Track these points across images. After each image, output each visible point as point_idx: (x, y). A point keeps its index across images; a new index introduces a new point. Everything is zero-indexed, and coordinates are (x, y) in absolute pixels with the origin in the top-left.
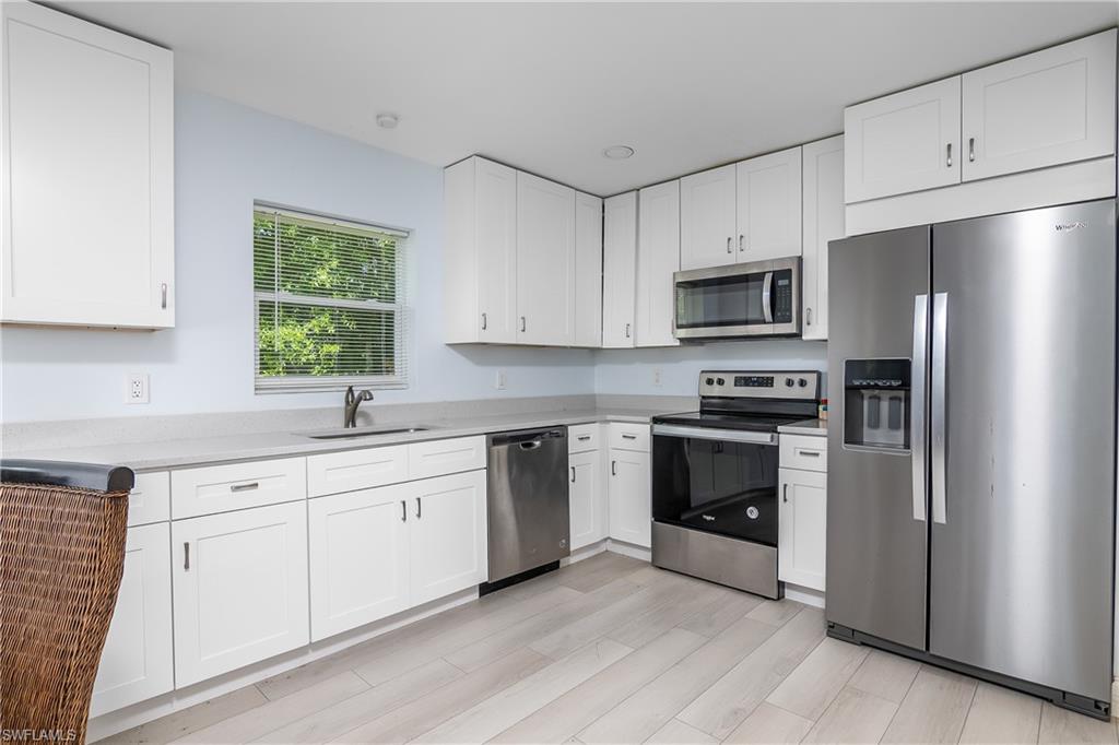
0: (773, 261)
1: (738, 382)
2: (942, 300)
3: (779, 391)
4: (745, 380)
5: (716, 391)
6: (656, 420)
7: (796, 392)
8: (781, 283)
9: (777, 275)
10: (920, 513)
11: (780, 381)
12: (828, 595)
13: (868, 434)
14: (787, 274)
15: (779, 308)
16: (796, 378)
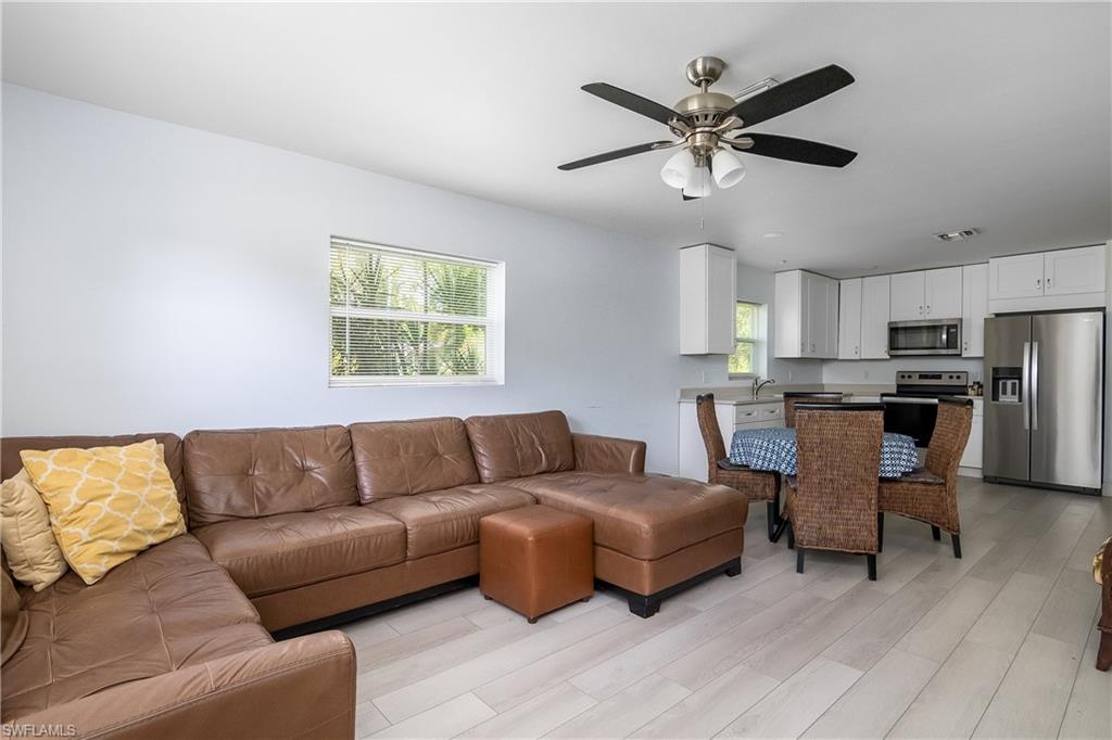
0: (948, 320)
1: (921, 377)
2: (1035, 345)
3: (945, 381)
4: (923, 376)
5: (907, 381)
6: (883, 395)
7: (955, 382)
8: (952, 330)
9: (949, 327)
10: (1027, 427)
11: (944, 376)
12: (983, 469)
13: (1002, 398)
14: (955, 326)
15: (952, 342)
16: (955, 375)
